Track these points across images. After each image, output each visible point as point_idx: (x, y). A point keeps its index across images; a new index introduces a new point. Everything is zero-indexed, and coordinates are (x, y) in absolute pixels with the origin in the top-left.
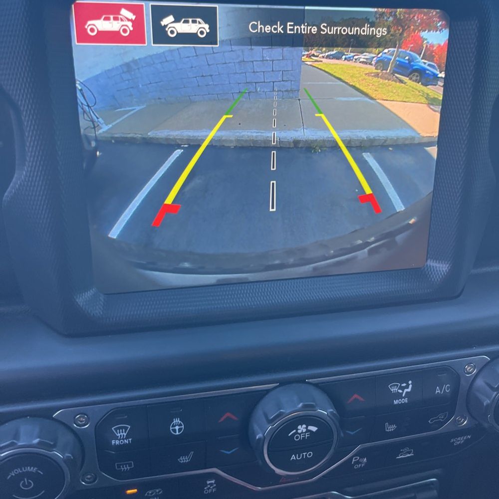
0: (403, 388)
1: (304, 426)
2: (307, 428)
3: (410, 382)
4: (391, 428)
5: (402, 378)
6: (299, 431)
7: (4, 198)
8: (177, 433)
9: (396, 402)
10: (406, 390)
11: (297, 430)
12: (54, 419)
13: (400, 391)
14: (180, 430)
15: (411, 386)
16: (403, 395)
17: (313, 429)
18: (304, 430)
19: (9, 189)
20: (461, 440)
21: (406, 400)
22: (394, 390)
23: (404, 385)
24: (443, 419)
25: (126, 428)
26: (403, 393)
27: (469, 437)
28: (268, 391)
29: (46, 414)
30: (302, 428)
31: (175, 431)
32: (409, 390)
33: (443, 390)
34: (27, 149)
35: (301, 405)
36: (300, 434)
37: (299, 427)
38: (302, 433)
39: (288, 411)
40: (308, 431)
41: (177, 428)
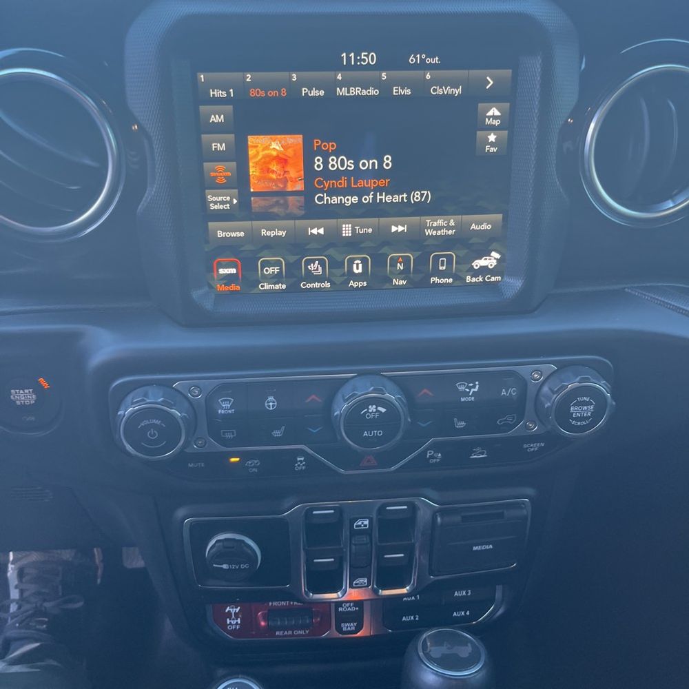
0: (470, 388)
1: (374, 406)
2: (376, 408)
3: (477, 383)
4: (461, 425)
5: (469, 378)
6: (370, 411)
7: (138, 210)
8: (271, 409)
9: (463, 399)
10: (473, 390)
11: (368, 409)
12: (173, 388)
13: (468, 390)
14: (273, 406)
15: (477, 387)
16: (470, 394)
17: (383, 410)
18: (375, 410)
19: (142, 203)
20: (534, 447)
21: (473, 399)
22: (461, 388)
23: (471, 385)
24: (511, 421)
25: (230, 401)
26: (469, 392)
27: (543, 445)
28: (347, 380)
29: (167, 384)
30: (372, 408)
31: (269, 406)
32: (476, 390)
33: (509, 392)
34: (156, 170)
35: (372, 388)
36: (371, 413)
37: (370, 407)
38: (372, 412)
39: (360, 393)
40: (377, 411)
41: (271, 404)
